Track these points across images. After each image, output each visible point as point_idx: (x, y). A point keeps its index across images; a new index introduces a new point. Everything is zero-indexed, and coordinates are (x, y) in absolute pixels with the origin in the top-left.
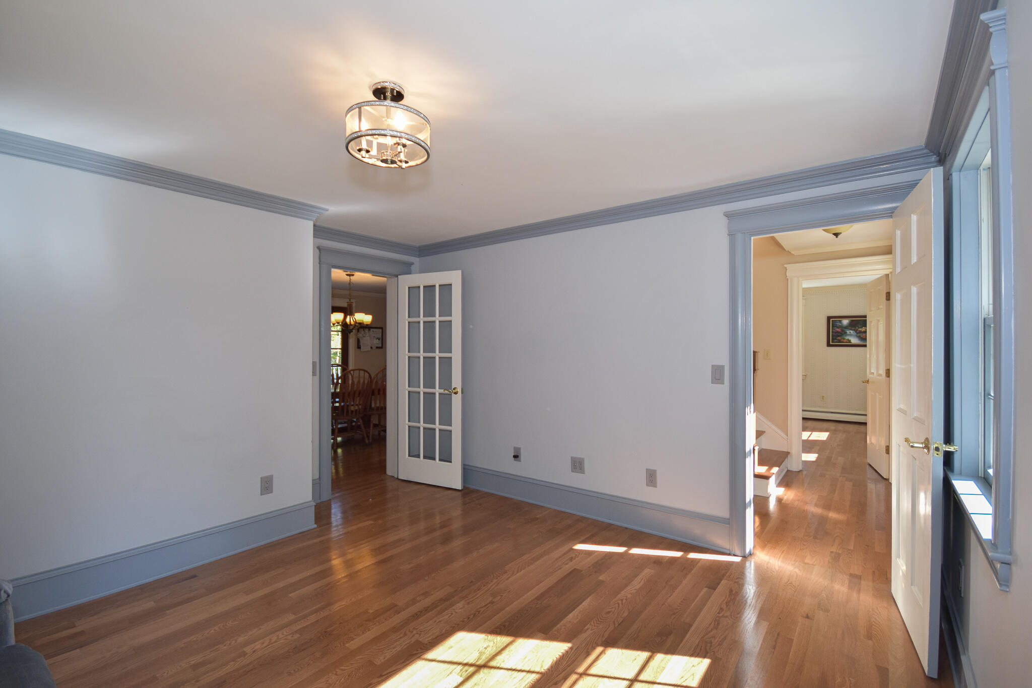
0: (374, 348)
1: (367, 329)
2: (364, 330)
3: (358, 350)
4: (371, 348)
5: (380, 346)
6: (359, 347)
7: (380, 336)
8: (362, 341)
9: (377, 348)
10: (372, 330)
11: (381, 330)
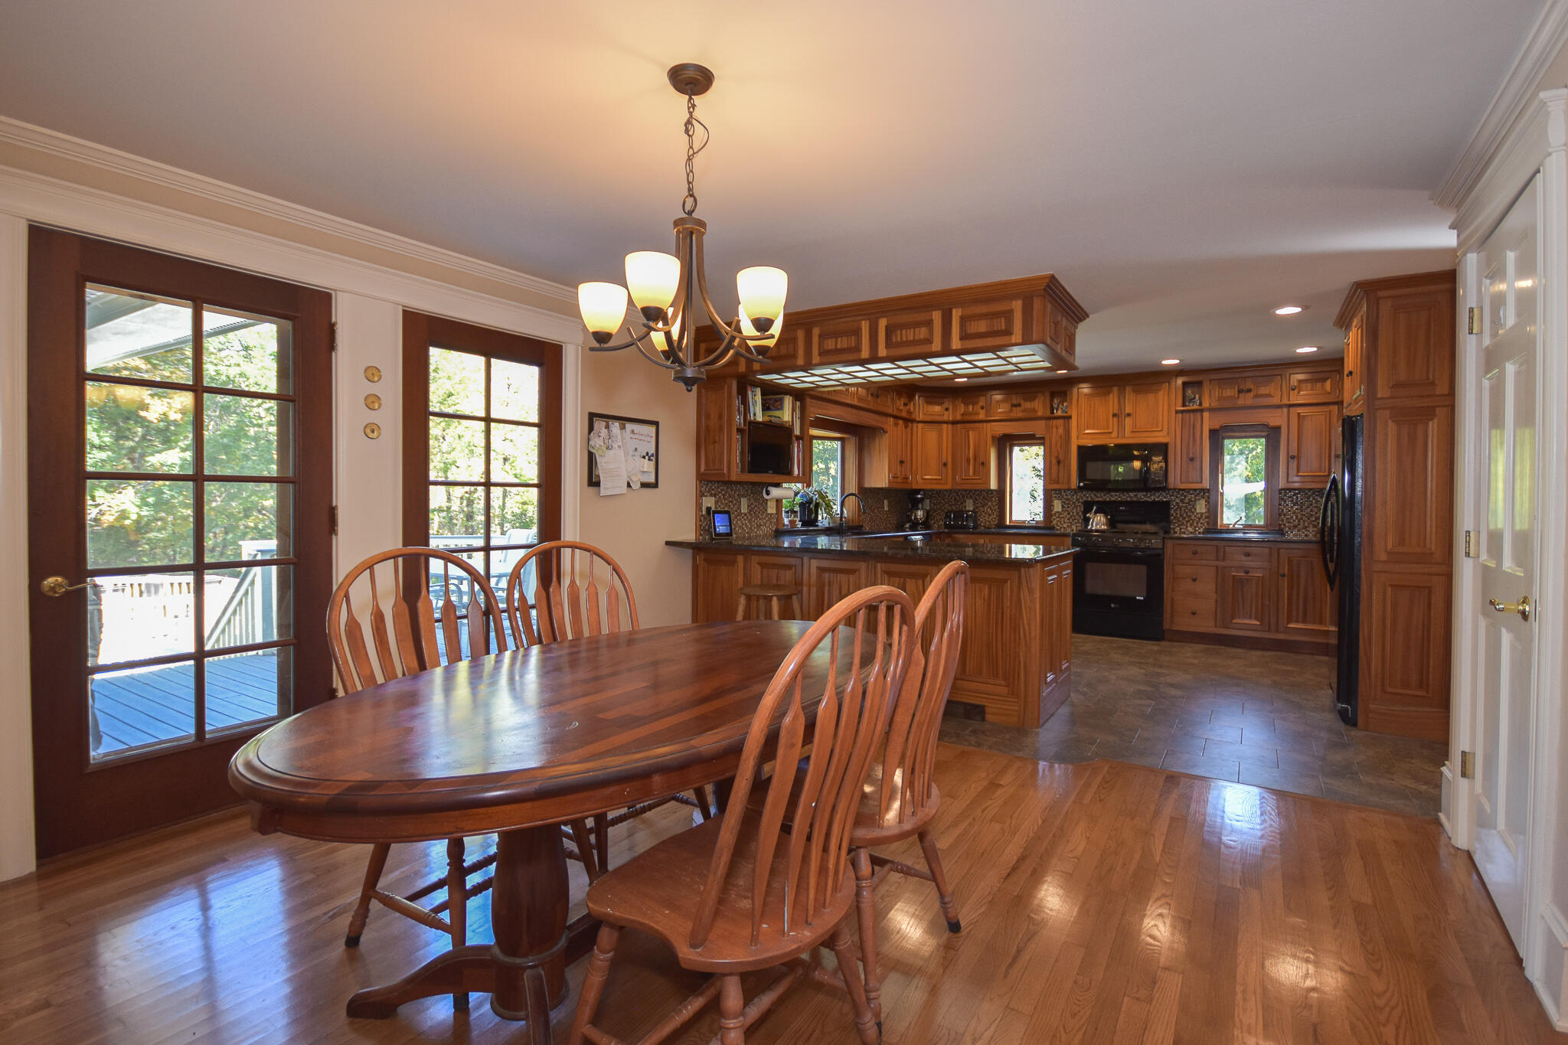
0: (636, 486)
1: (617, 424)
2: (607, 427)
3: (592, 489)
4: (629, 485)
5: (652, 479)
6: (593, 482)
7: (652, 451)
8: (601, 462)
9: (644, 485)
10: (629, 426)
11: (653, 429)
